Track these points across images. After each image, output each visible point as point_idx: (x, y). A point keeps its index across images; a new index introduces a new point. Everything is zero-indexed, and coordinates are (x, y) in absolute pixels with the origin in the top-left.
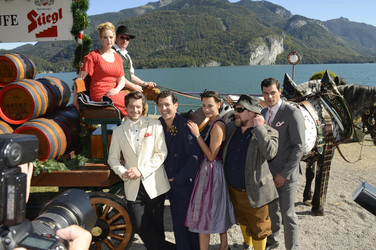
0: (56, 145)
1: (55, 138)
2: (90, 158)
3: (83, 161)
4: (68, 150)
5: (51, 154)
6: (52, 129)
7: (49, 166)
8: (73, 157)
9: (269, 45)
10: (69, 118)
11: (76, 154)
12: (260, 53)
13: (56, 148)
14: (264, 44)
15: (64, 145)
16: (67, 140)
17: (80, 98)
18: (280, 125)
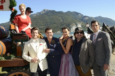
1: (1, 47)
2: (16, 57)
3: (13, 57)
10: (8, 41)
11: (10, 54)
13: (1, 51)
16: (6, 49)
17: (12, 32)
18: (100, 40)
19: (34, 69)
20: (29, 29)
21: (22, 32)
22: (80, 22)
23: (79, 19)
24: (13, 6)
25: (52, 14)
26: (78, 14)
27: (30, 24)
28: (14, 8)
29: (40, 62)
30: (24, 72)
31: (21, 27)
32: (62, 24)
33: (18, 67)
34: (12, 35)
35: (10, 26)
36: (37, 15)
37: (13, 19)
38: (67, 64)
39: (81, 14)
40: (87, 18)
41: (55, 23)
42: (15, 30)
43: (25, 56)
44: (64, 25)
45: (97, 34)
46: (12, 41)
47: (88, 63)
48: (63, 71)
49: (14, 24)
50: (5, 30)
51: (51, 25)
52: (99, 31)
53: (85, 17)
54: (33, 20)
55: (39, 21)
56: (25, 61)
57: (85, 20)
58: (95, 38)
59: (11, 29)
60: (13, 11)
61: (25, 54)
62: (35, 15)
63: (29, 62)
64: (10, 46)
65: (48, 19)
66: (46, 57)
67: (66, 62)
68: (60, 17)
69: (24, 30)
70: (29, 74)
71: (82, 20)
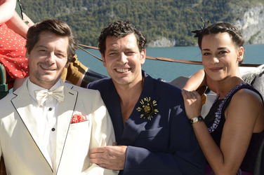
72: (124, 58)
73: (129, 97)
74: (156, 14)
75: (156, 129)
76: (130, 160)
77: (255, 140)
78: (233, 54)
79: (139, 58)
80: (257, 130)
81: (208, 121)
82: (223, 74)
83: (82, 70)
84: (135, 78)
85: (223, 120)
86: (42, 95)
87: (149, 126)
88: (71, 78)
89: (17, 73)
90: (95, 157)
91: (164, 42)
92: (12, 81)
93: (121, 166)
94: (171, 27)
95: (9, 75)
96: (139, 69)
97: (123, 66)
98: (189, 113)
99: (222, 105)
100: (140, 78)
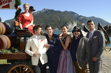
0: (7, 44)
1: (6, 41)
2: (19, 50)
3: (16, 51)
4: (11, 47)
5: (4, 47)
6: (5, 38)
7: (3, 51)
8: (13, 49)
9: (73, 24)
10: (12, 36)
11: (14, 48)
12: (70, 26)
13: (7, 45)
14: (71, 23)
15: (10, 45)
16: (11, 43)
17: (16, 28)
18: (95, 37)
19: (35, 63)
20: (32, 26)
21: (26, 28)
22: (76, 20)
23: (75, 18)
24: (18, 5)
25: (51, 13)
26: (74, 13)
27: (32, 21)
28: (19, 7)
29: (41, 56)
30: (26, 64)
31: (25, 24)
32: (60, 22)
33: (21, 60)
34: (16, 31)
35: (15, 23)
36: (38, 13)
37: (17, 17)
38: (65, 59)
39: (76, 13)
40: (82, 18)
41: (53, 21)
42: (19, 27)
43: (27, 50)
44: (61, 23)
45: (93, 32)
46: (16, 36)
47: (84, 59)
48: (61, 65)
49: (18, 21)
50: (10, 26)
51: (50, 23)
52: (94, 30)
53: (80, 16)
54: (35, 17)
55: (40, 19)
56: (28, 55)
57: (80, 19)
58: (91, 36)
59: (16, 26)
60: (18, 9)
61: (27, 48)
62: (36, 14)
63: (31, 56)
64: (14, 40)
65: (47, 17)
66: (46, 52)
67: (64, 58)
68: (58, 15)
69: (27, 27)
70: (30, 67)
71: (77, 19)
72: (49, 31)
73: (50, 37)
74: (56, 24)
75: (55, 42)
76: (50, 46)
77: (70, 43)
78: (66, 30)
79: (52, 31)
80: (70, 42)
81: (63, 41)
82: (65, 33)
83: (43, 33)
84: (51, 34)
85: (65, 40)
86: (36, 37)
87: (53, 41)
88: (41, 34)
89: (33, 33)
90: (45, 46)
91: (57, 29)
92: (32, 35)
93: (49, 47)
94: (58, 26)
95: (32, 34)
96: (52, 32)
97: (49, 32)
98: (60, 39)
99: (65, 38)
100: (52, 34)
